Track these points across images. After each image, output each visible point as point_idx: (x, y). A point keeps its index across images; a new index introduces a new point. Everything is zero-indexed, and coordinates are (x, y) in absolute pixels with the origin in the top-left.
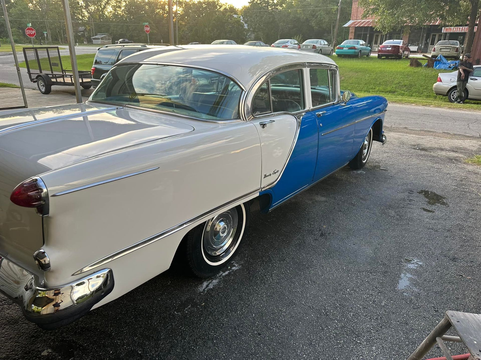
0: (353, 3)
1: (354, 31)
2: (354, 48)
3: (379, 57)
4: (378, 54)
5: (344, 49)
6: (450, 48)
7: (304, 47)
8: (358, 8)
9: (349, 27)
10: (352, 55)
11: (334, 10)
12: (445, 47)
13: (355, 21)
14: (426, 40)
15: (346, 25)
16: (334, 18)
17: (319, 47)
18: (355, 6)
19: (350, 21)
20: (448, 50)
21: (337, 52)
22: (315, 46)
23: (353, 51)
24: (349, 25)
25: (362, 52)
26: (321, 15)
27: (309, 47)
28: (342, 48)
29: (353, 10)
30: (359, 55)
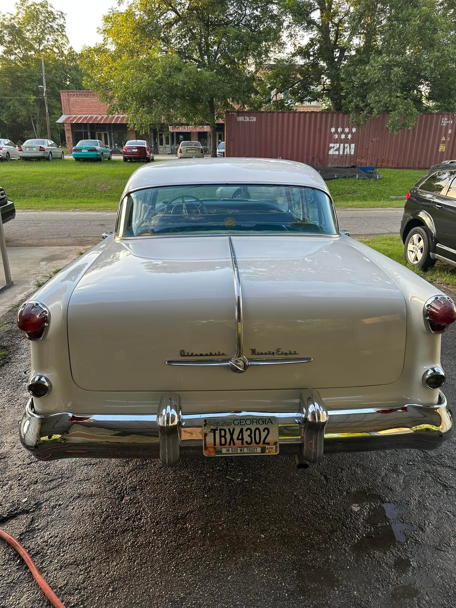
0: (61, 94)
1: (70, 128)
2: (95, 150)
3: (125, 160)
4: (124, 157)
5: (82, 151)
6: (195, 149)
7: (27, 149)
8: (69, 100)
9: (63, 124)
10: (94, 158)
11: (31, 101)
12: (190, 149)
13: (69, 116)
14: (155, 140)
15: (60, 121)
16: (33, 110)
17: (47, 149)
18: (64, 98)
19: (63, 116)
20: (194, 151)
21: (74, 155)
22: (43, 148)
23: (94, 153)
24: (64, 121)
25: (104, 154)
26: (14, 106)
27: (35, 149)
28: (80, 150)
29: (63, 102)
30: (101, 158)
